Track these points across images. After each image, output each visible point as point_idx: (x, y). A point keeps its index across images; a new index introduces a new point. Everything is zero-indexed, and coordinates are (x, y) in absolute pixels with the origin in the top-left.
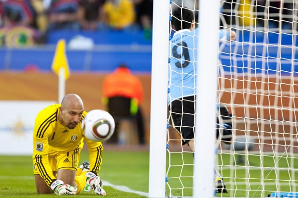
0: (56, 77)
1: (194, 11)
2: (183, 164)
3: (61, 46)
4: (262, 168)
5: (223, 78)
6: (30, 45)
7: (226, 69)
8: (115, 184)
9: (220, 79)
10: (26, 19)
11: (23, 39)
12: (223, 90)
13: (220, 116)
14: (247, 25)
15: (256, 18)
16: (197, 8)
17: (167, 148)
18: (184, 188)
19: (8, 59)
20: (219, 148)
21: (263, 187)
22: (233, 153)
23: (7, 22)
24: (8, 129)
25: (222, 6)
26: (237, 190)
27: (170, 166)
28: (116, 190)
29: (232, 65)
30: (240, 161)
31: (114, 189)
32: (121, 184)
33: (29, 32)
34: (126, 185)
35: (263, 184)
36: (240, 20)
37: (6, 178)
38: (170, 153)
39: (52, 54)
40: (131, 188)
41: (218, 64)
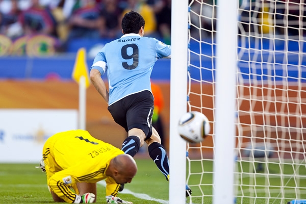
0: (76, 86)
1: (212, 19)
2: (203, 172)
3: (81, 54)
4: (282, 175)
5: (242, 86)
6: (51, 54)
7: (245, 77)
8: (136, 192)
9: (239, 87)
10: (47, 28)
11: (44, 48)
12: (242, 98)
13: (239, 124)
14: (266, 32)
15: (275, 26)
16: (215, 16)
17: (187, 156)
18: (204, 195)
19: (29, 67)
20: (239, 156)
21: (283, 195)
22: (253, 161)
23: (29, 31)
24: (30, 137)
25: (240, 14)
26: (256, 197)
27: (190, 174)
28: (137, 198)
29: (251, 72)
30: (260, 168)
31: (135, 197)
32: (142, 193)
33: (49, 41)
34: (146, 193)
35: (282, 191)
36: (259, 27)
37: (28, 186)
38: (189, 160)
39: (72, 63)
40: (151, 196)
41: (236, 72)
